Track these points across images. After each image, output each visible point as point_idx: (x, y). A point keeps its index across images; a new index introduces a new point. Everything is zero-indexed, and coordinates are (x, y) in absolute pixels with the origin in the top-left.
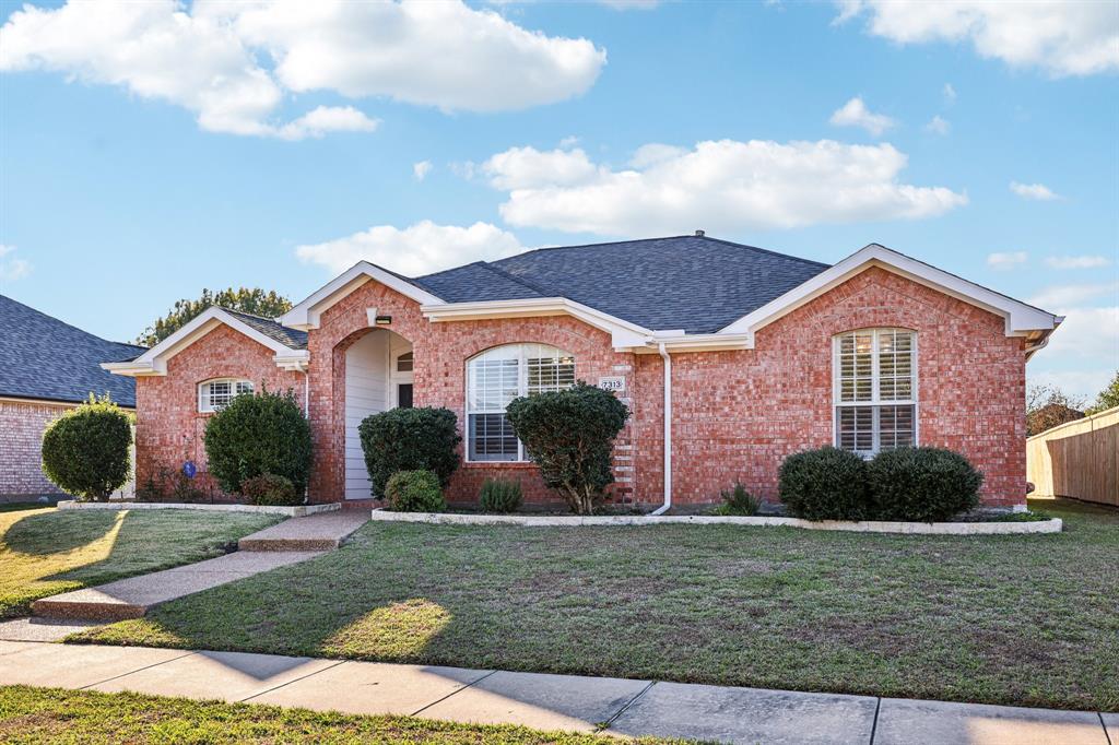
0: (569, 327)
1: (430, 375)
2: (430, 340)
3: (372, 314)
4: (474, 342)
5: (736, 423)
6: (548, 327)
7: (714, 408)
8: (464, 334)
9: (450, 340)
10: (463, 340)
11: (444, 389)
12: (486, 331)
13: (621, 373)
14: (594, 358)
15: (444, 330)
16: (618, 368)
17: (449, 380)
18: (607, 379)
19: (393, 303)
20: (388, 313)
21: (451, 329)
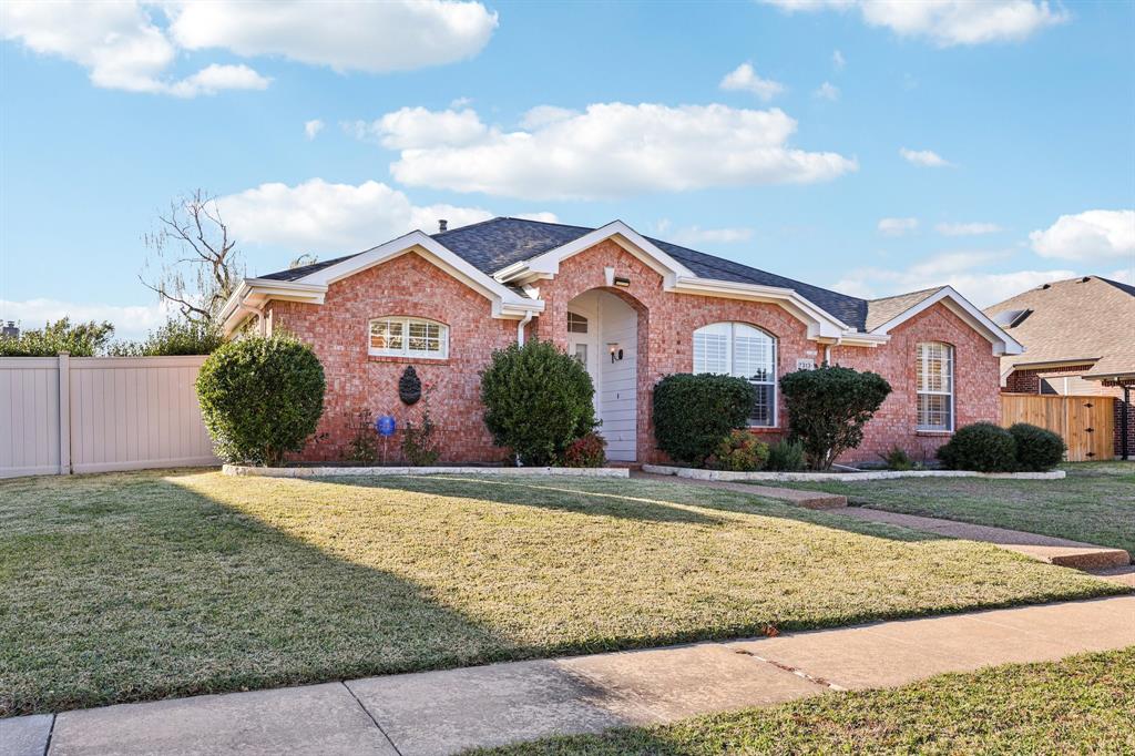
2: (663, 308)
4: (703, 316)
8: (694, 307)
9: (681, 311)
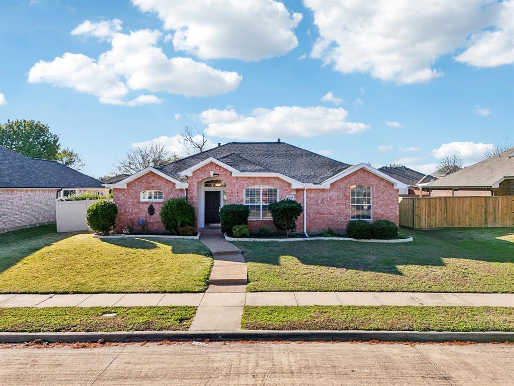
0: (277, 180)
1: (232, 193)
2: (232, 182)
3: (212, 173)
4: (247, 183)
5: (324, 209)
6: (271, 180)
7: (318, 205)
8: (244, 181)
9: (239, 182)
10: (244, 183)
11: (237, 197)
12: (251, 180)
13: (293, 195)
14: (285, 190)
15: (237, 179)
16: (292, 193)
17: (239, 194)
18: (289, 196)
19: (219, 170)
20: (217, 173)
21: (240, 179)
